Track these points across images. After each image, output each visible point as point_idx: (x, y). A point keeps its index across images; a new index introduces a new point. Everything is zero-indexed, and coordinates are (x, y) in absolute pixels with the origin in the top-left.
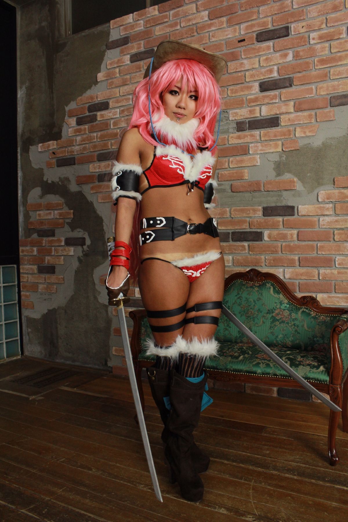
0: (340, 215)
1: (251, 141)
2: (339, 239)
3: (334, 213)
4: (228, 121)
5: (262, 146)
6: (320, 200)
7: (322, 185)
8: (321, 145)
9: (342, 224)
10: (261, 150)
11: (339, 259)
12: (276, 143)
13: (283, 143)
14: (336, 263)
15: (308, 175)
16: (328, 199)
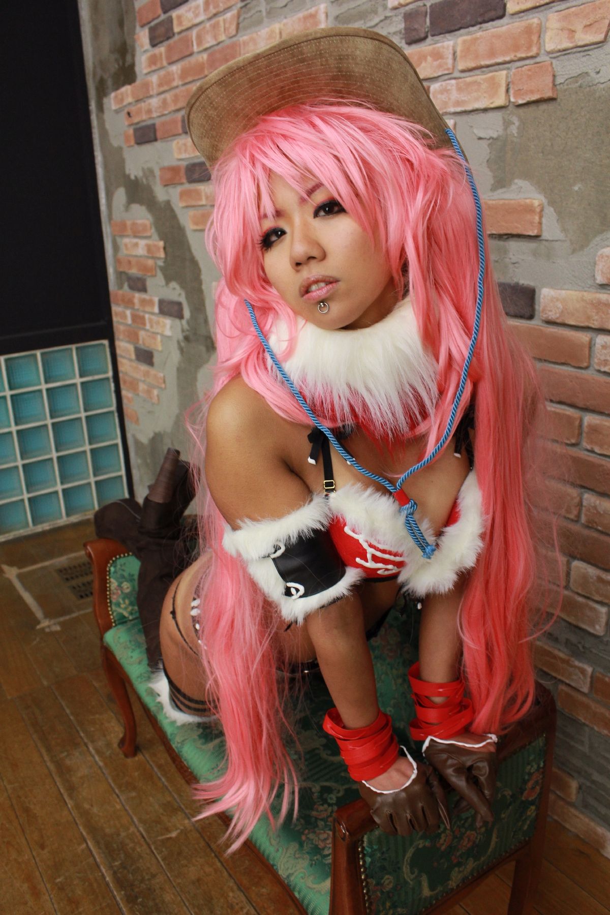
1: (436, 75)
4: (389, 14)
5: (459, 89)
10: (458, 103)
12: (493, 78)
13: (509, 76)
15: (576, 188)
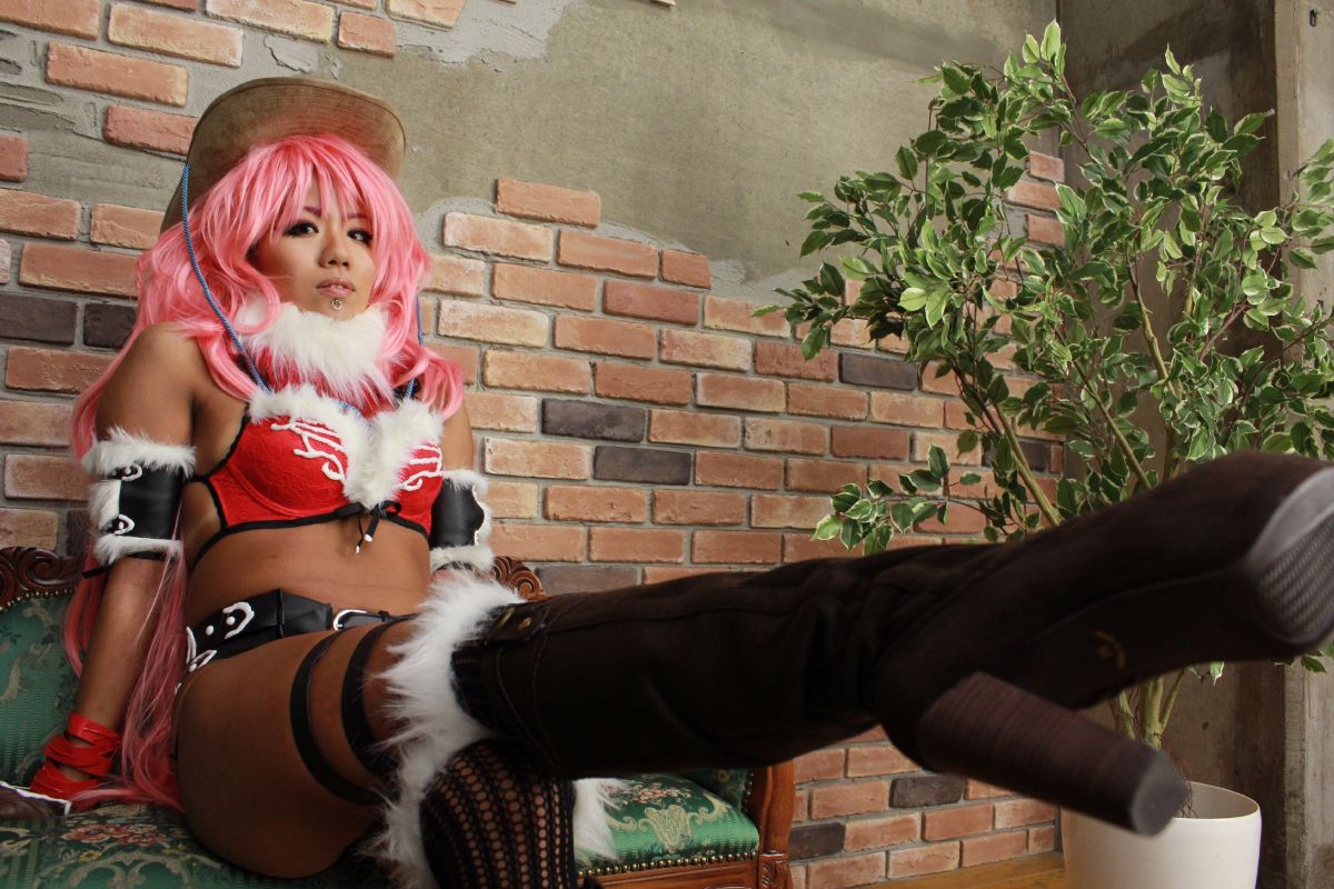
0: (506, 303)
2: (501, 379)
3: (486, 294)
6: (450, 240)
7: (458, 193)
8: (464, 66)
9: (513, 333)
11: (496, 447)
12: (316, 9)
13: (339, 17)
14: (488, 458)
16: (475, 242)
